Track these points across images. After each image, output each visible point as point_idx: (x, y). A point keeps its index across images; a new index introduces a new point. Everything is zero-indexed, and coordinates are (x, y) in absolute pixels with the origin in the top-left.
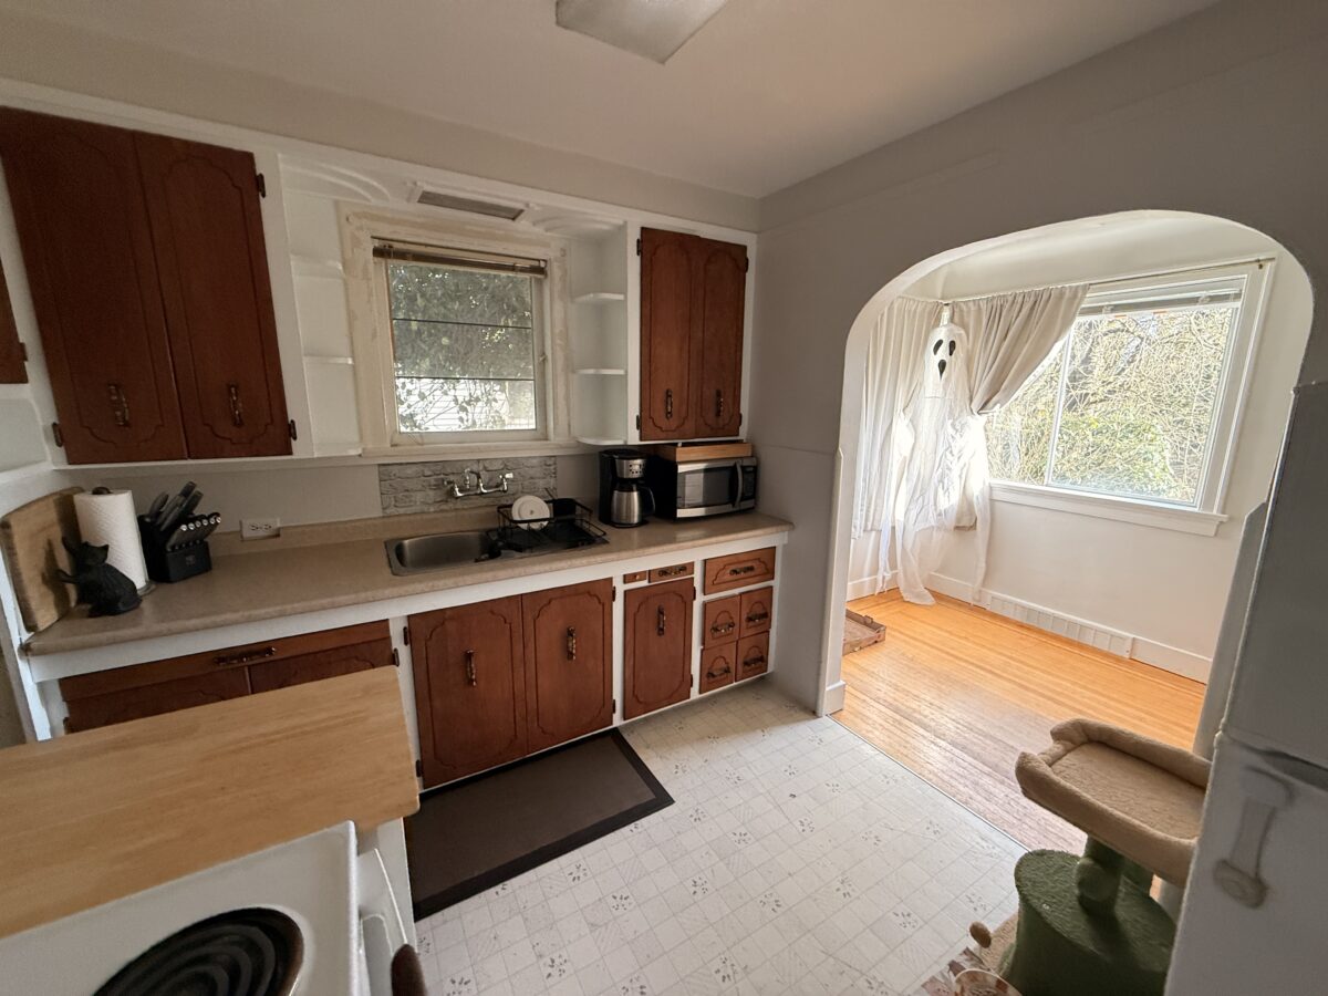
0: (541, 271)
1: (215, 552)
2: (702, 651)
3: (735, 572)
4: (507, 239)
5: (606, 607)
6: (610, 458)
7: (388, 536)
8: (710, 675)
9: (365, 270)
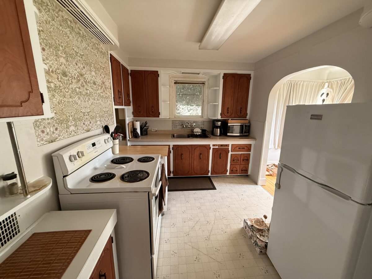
0: (204, 83)
1: (148, 133)
2: (230, 165)
3: (239, 148)
4: (197, 78)
5: (208, 151)
6: (214, 122)
7: (172, 133)
8: (232, 171)
9: (172, 87)
